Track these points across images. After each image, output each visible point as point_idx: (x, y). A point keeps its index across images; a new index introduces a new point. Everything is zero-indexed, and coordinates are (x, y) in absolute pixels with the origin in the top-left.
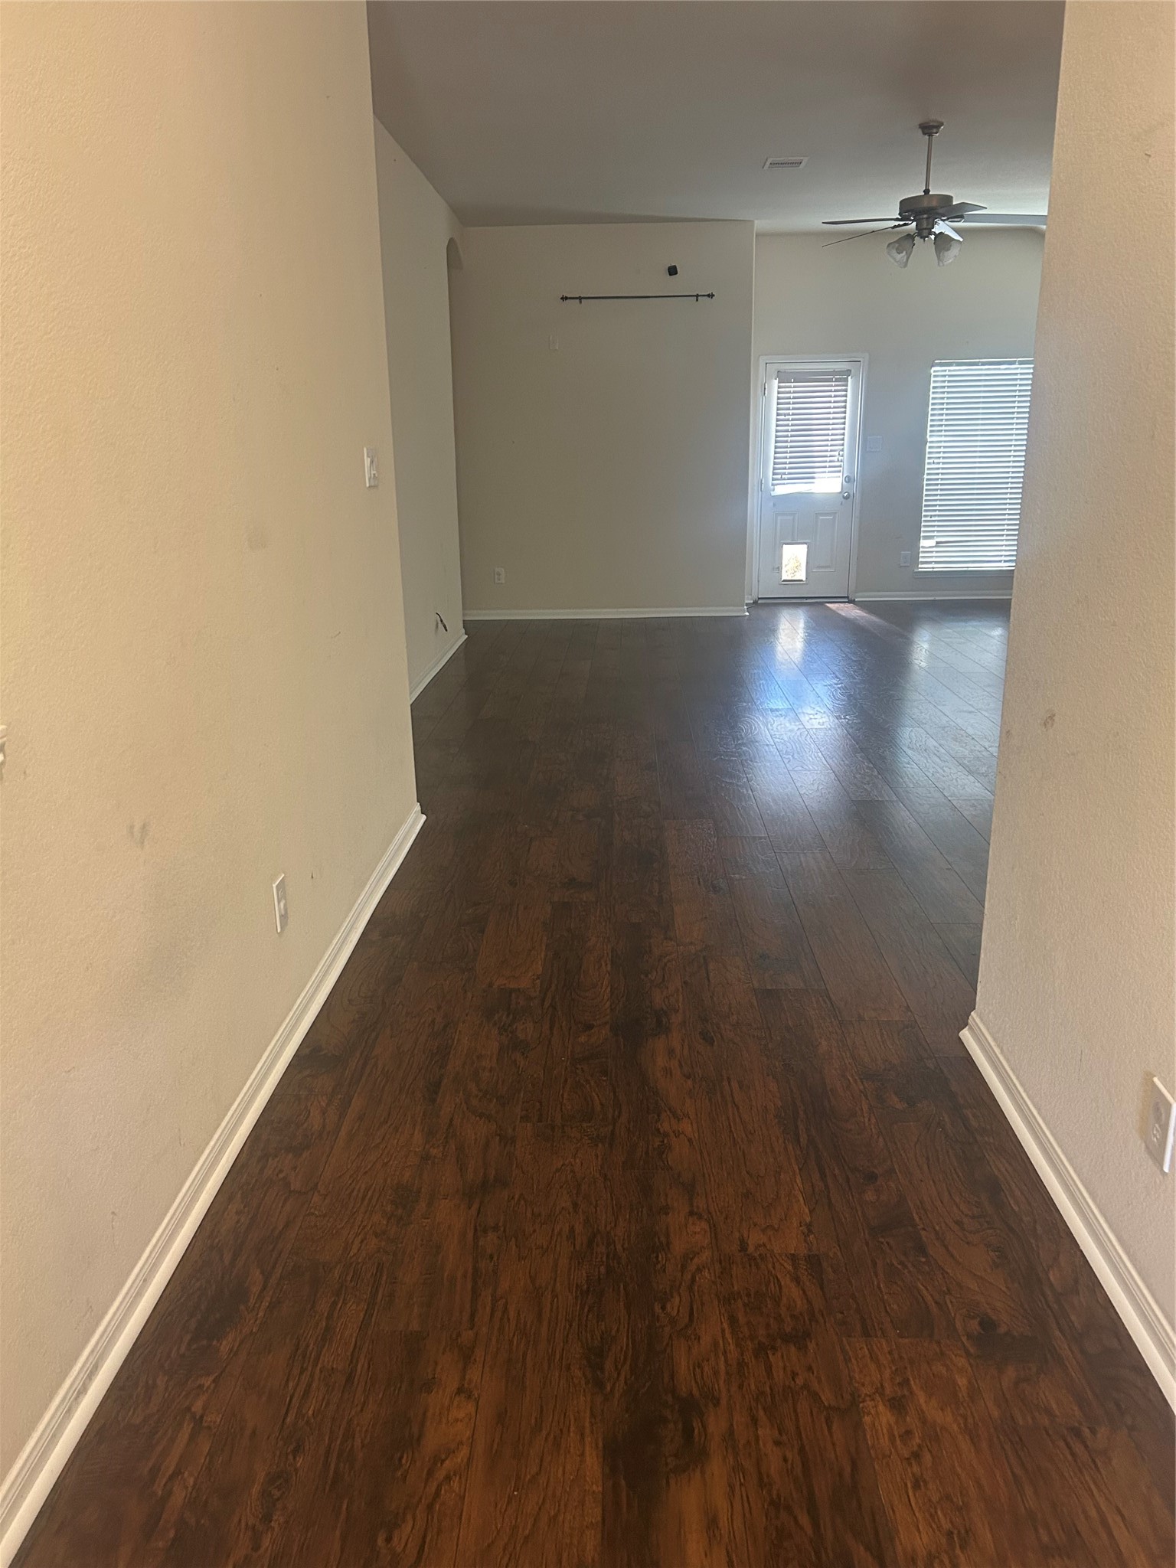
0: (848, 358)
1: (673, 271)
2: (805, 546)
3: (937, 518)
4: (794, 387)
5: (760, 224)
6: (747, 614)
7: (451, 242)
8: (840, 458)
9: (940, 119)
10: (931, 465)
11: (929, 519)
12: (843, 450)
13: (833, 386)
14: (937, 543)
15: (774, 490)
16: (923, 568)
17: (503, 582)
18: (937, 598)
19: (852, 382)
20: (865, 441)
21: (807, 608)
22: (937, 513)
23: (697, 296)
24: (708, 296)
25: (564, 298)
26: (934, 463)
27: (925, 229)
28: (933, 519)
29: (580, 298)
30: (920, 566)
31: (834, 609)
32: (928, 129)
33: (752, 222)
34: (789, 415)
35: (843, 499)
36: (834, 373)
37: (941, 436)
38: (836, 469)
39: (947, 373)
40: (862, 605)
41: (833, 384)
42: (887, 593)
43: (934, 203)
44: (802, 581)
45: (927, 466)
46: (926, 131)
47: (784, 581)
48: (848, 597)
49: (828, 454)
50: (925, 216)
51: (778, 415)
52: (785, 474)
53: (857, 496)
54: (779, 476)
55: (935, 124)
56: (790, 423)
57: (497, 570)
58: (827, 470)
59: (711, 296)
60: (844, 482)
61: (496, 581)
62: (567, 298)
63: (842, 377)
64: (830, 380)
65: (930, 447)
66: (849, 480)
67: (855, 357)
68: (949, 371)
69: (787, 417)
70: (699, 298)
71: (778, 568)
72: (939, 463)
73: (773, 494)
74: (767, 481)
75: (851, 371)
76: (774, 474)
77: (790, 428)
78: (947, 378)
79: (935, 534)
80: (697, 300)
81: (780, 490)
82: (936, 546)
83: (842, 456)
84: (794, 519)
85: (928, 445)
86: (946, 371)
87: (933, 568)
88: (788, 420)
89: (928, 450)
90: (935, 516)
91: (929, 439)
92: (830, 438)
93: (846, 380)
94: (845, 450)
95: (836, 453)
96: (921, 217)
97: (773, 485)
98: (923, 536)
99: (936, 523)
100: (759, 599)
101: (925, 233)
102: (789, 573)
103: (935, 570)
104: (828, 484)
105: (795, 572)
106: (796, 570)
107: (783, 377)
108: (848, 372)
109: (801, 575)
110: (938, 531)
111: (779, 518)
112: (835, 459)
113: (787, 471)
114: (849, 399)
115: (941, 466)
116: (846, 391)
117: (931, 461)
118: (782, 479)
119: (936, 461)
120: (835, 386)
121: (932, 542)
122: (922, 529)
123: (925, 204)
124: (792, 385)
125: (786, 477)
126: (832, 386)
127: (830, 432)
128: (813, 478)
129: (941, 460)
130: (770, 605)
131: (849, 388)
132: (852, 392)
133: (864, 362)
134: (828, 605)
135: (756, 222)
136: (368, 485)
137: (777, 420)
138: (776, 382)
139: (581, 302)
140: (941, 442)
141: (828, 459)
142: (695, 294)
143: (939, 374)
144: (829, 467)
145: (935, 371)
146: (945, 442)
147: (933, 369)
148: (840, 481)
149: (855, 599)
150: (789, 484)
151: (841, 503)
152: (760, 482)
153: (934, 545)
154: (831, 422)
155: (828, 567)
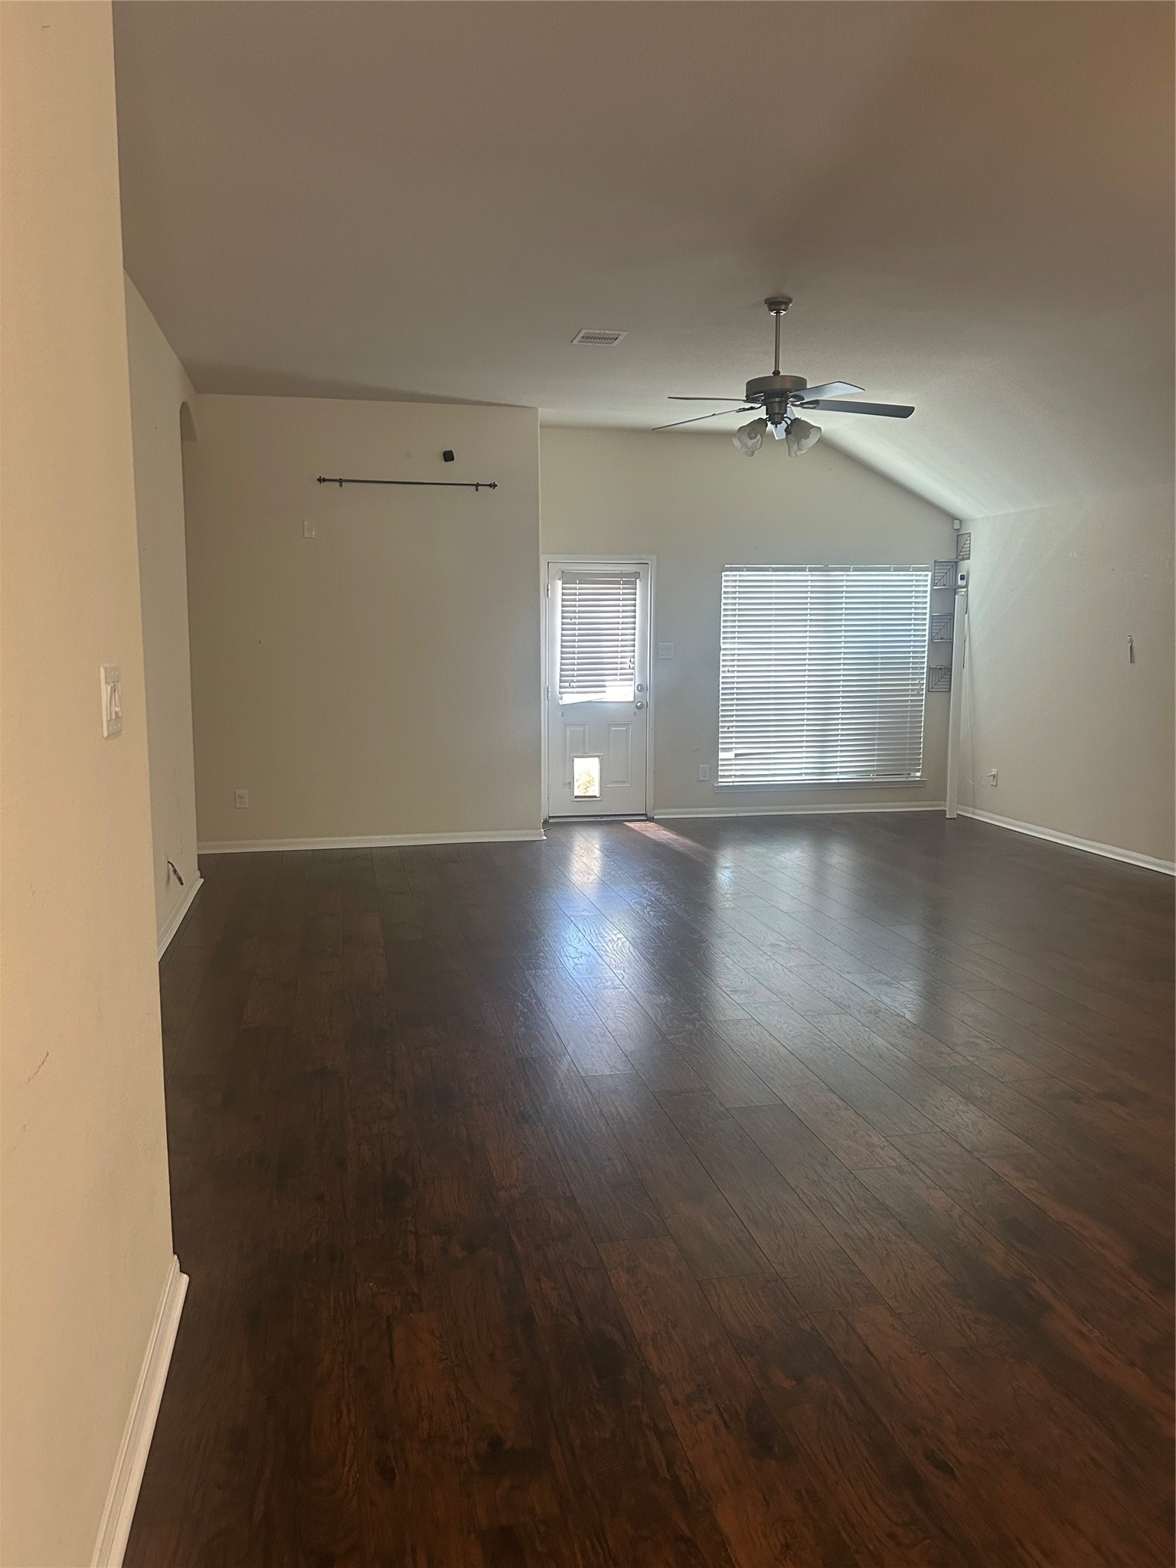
0: (634, 559)
1: (448, 456)
2: (598, 759)
3: (734, 729)
4: (580, 589)
5: (546, 413)
6: (545, 838)
7: (184, 404)
8: (632, 666)
9: (790, 295)
10: (727, 673)
11: (726, 730)
12: (634, 657)
13: (621, 589)
14: (736, 755)
15: (562, 699)
16: (723, 781)
17: (247, 806)
18: (739, 815)
19: (640, 585)
20: (656, 647)
21: (606, 828)
22: (734, 724)
23: (477, 485)
24: (490, 485)
25: (321, 480)
26: (728, 671)
27: (778, 414)
28: (731, 730)
29: (341, 481)
30: (720, 780)
31: (637, 829)
32: (776, 304)
33: (536, 408)
34: (575, 618)
35: (636, 710)
36: (622, 575)
37: (734, 643)
38: (627, 677)
39: (737, 578)
40: (665, 823)
41: (621, 586)
42: (688, 810)
43: (788, 386)
44: (595, 797)
45: (722, 675)
46: (773, 307)
47: (576, 797)
48: (645, 815)
49: (619, 660)
50: (777, 399)
51: (563, 618)
52: (573, 681)
53: (651, 705)
54: (567, 684)
55: (784, 300)
56: (577, 627)
57: (239, 792)
58: (618, 677)
59: (493, 486)
60: (636, 691)
61: (238, 806)
62: (325, 480)
63: (629, 579)
64: (618, 583)
65: (724, 655)
66: (641, 688)
67: (642, 559)
68: (740, 575)
69: (573, 620)
70: (479, 487)
71: (570, 783)
72: (733, 671)
73: (561, 702)
74: (553, 691)
75: (639, 573)
76: (561, 681)
77: (577, 632)
78: (738, 584)
79: (734, 746)
80: (477, 490)
81: (568, 699)
82: (735, 759)
83: (634, 663)
84: (584, 730)
85: (722, 652)
86: (736, 575)
87: (733, 782)
88: (575, 624)
89: (722, 658)
90: (732, 726)
91: (723, 646)
92: (620, 643)
93: (634, 583)
94: (636, 656)
95: (628, 660)
96: (773, 400)
97: (560, 693)
98: (722, 748)
99: (734, 735)
100: (550, 817)
101: (777, 418)
102: (581, 788)
103: (735, 784)
104: (620, 692)
105: (588, 787)
106: (588, 785)
107: (568, 578)
108: (637, 575)
109: (594, 790)
110: (736, 743)
111: (568, 729)
112: (627, 666)
113: (575, 679)
114: (638, 603)
115: (736, 674)
116: (635, 594)
117: (726, 669)
118: (570, 687)
119: (731, 669)
120: (624, 589)
121: (731, 755)
122: (720, 741)
123: (778, 386)
124: (578, 586)
125: (574, 684)
126: (619, 589)
127: (620, 638)
128: (604, 686)
129: (736, 668)
130: (561, 825)
131: (638, 592)
132: (641, 595)
133: (652, 566)
134: (627, 824)
135: (539, 409)
136: (105, 735)
137: (563, 624)
138: (559, 583)
139: (341, 485)
140: (734, 649)
141: (619, 666)
142: (475, 483)
143: (730, 579)
144: (620, 675)
145: (726, 576)
146: (739, 649)
147: (723, 573)
148: (632, 689)
149: (655, 817)
150: (577, 693)
151: (635, 713)
152: (550, 690)
153: (733, 757)
154: (620, 626)
155: (624, 782)
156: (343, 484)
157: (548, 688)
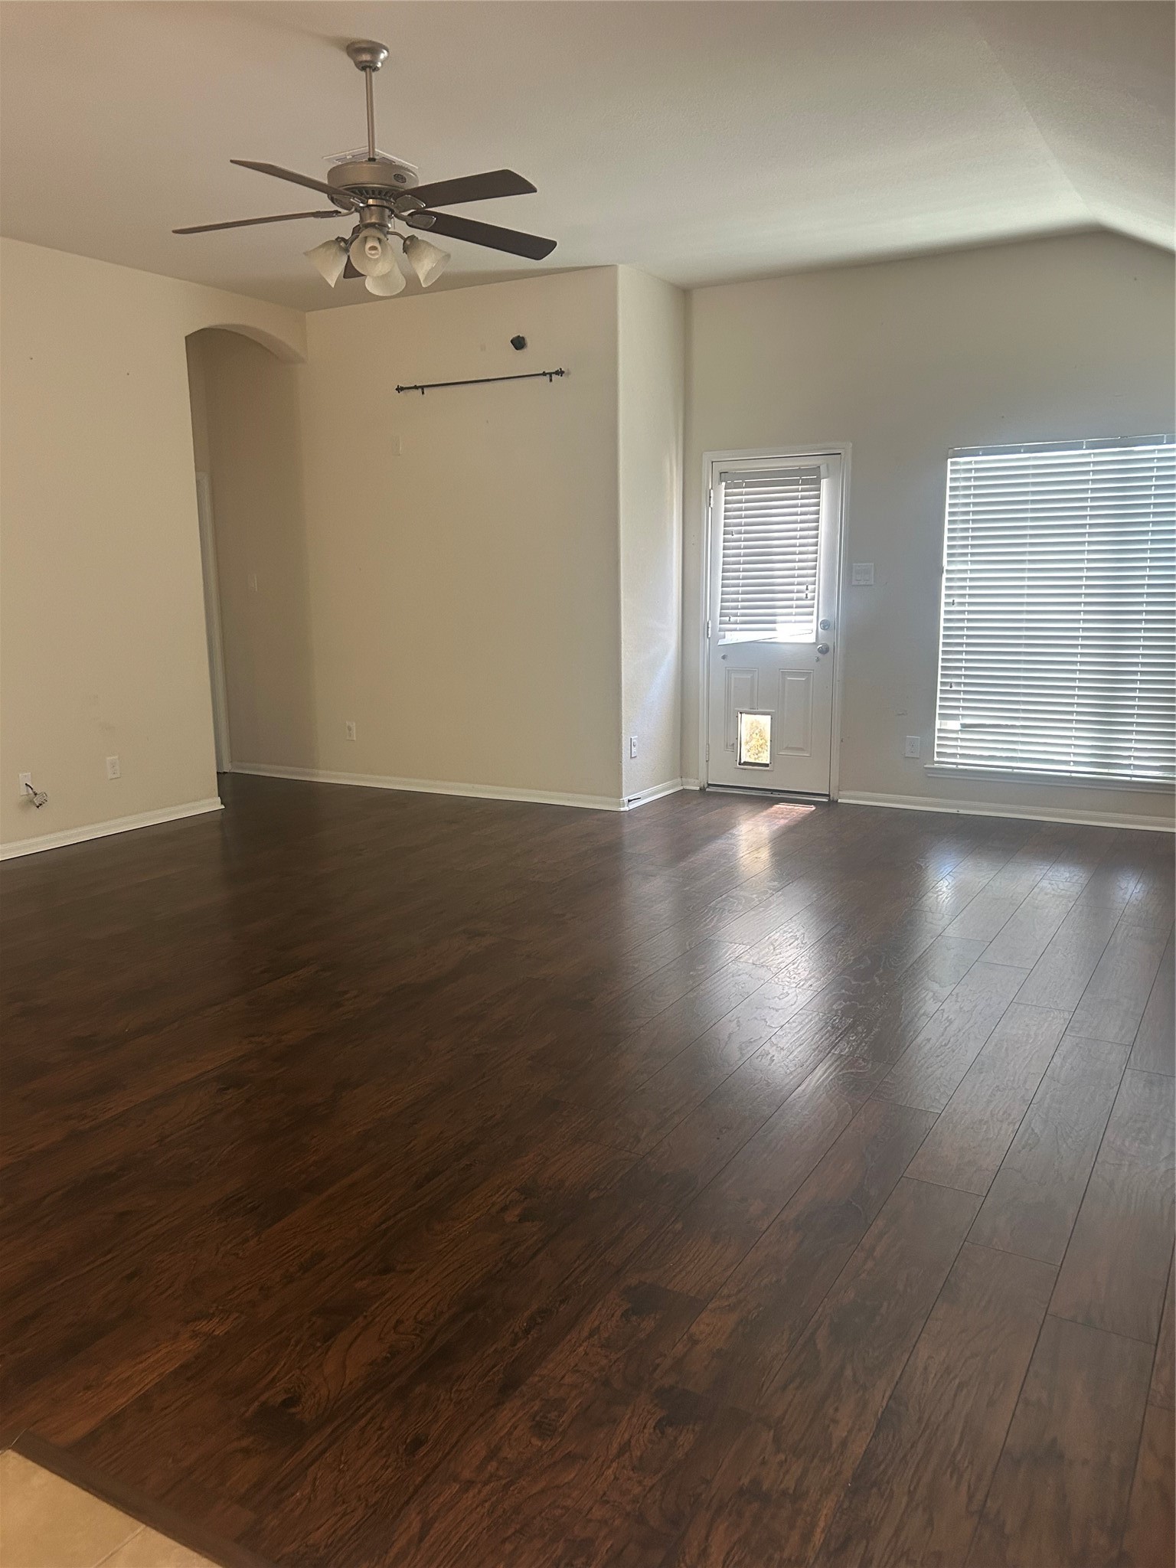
0: (819, 449)
2: (769, 717)
3: (961, 688)
4: (746, 494)
8: (811, 595)
10: (952, 606)
11: (949, 688)
12: (814, 584)
13: (799, 491)
14: (964, 726)
15: (724, 637)
16: (940, 762)
18: (962, 812)
19: (826, 486)
20: (848, 570)
22: (962, 680)
25: (399, 389)
28: (956, 688)
29: (422, 388)
30: (935, 759)
34: (740, 532)
35: (819, 655)
36: (799, 471)
38: (805, 609)
39: (974, 466)
41: (800, 488)
42: (887, 796)
44: (765, 765)
45: (943, 608)
47: (746, 763)
48: (829, 796)
49: (795, 588)
51: (725, 533)
52: (737, 615)
53: (839, 649)
54: (730, 619)
56: (742, 545)
58: (794, 611)
60: (819, 629)
62: (403, 388)
63: (811, 479)
64: (796, 483)
65: (947, 579)
66: (825, 625)
67: (830, 448)
68: (976, 462)
69: (738, 536)
71: (736, 744)
73: (722, 642)
74: (713, 628)
75: (825, 468)
76: (722, 615)
77: (742, 551)
78: (972, 474)
79: (961, 712)
81: (732, 638)
82: (961, 730)
83: (816, 591)
84: (752, 677)
85: (945, 576)
86: (970, 464)
87: (957, 764)
88: (739, 541)
89: (944, 583)
90: (958, 684)
91: (946, 567)
92: (797, 565)
93: (818, 482)
94: (819, 582)
95: (806, 587)
97: (723, 630)
98: (940, 715)
99: (962, 696)
100: (709, 785)
102: (752, 752)
103: (962, 765)
104: (797, 631)
105: (759, 752)
106: (760, 749)
107: (731, 479)
108: (822, 470)
109: (764, 757)
110: (964, 708)
111: (733, 676)
112: (807, 595)
113: (740, 611)
114: (823, 509)
116: (819, 497)
117: (951, 599)
118: (733, 622)
120: (803, 490)
121: (954, 725)
122: (939, 703)
124: (744, 490)
125: (739, 619)
126: (797, 491)
127: (797, 557)
128: (774, 622)
129: (967, 599)
130: (722, 796)
131: (823, 492)
132: (827, 497)
133: (844, 457)
137: (725, 541)
138: (722, 486)
139: (423, 393)
140: (965, 571)
141: (796, 595)
143: (960, 469)
144: (797, 607)
145: (953, 463)
146: (972, 571)
147: (949, 460)
148: (813, 626)
149: (839, 801)
150: (741, 630)
151: (818, 660)
152: (710, 626)
153: (959, 728)
154: (798, 542)
155: (801, 749)
156: (425, 390)
157: (708, 624)
